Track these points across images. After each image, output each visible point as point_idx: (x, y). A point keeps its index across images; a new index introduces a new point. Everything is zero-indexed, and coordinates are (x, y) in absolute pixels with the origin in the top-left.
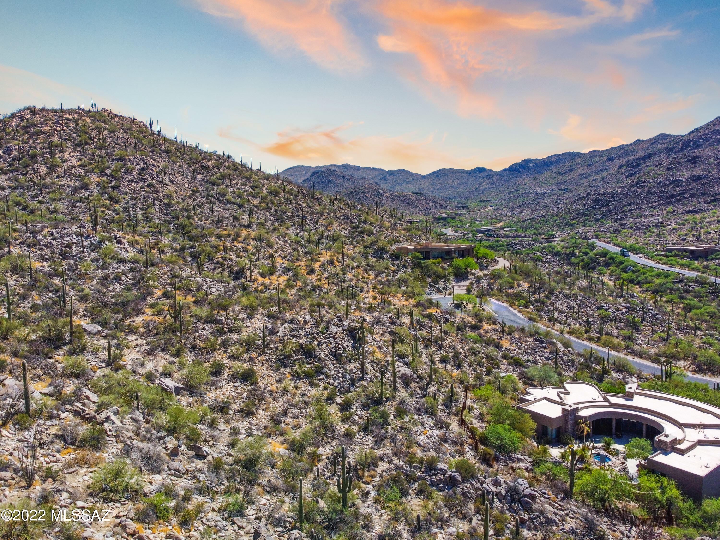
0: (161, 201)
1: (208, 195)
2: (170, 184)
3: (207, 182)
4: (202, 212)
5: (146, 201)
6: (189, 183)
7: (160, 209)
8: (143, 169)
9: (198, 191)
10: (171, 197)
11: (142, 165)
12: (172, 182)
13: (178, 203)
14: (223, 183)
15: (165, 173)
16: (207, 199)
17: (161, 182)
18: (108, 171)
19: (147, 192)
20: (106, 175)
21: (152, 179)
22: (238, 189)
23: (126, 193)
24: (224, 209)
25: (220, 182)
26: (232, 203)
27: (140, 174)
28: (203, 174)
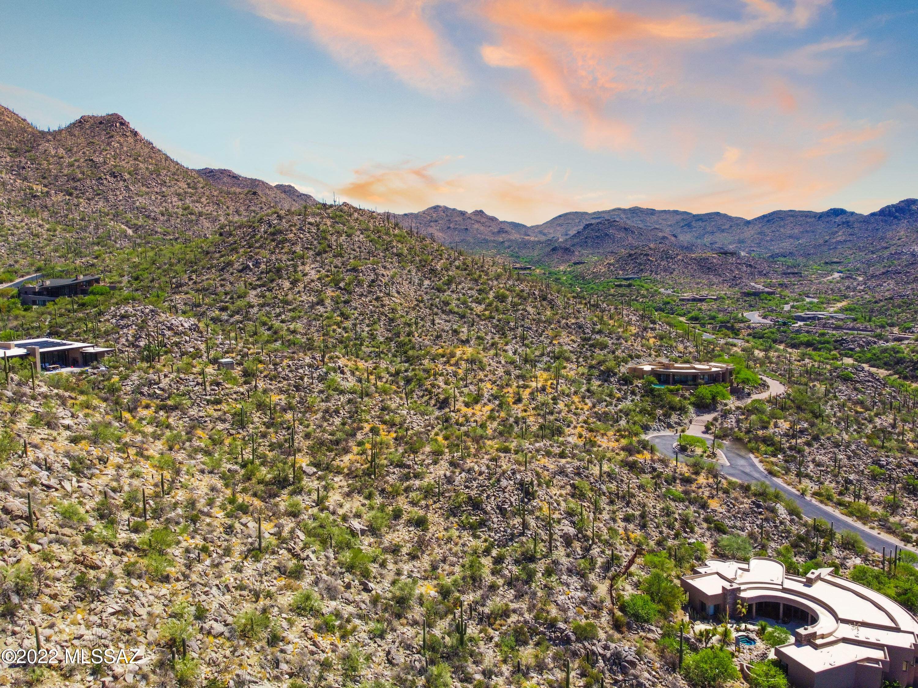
0: (386, 316)
1: (432, 305)
2: (396, 295)
3: (433, 288)
4: (423, 326)
5: (372, 316)
6: (415, 292)
7: (385, 325)
8: (373, 281)
9: (422, 301)
10: (396, 310)
11: (372, 277)
12: (398, 293)
13: (402, 316)
14: (449, 289)
15: (392, 284)
16: (430, 309)
17: (388, 294)
18: (342, 285)
19: (374, 306)
20: (340, 288)
21: (381, 291)
22: (464, 295)
23: (355, 309)
24: (446, 321)
25: (446, 287)
26: (454, 313)
27: (369, 286)
28: (430, 279)
